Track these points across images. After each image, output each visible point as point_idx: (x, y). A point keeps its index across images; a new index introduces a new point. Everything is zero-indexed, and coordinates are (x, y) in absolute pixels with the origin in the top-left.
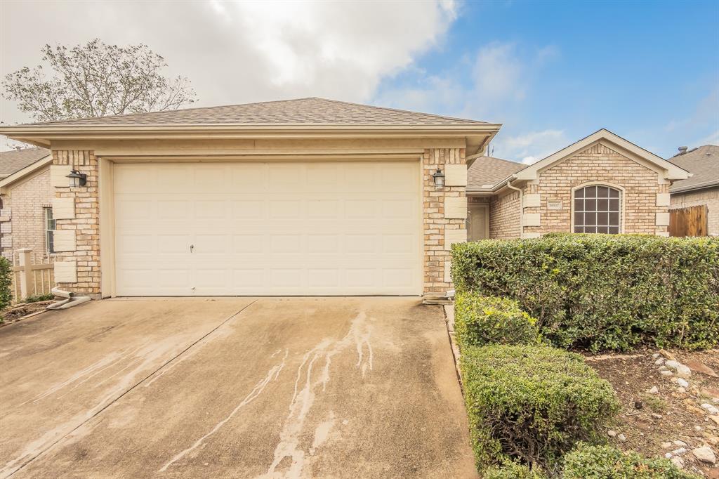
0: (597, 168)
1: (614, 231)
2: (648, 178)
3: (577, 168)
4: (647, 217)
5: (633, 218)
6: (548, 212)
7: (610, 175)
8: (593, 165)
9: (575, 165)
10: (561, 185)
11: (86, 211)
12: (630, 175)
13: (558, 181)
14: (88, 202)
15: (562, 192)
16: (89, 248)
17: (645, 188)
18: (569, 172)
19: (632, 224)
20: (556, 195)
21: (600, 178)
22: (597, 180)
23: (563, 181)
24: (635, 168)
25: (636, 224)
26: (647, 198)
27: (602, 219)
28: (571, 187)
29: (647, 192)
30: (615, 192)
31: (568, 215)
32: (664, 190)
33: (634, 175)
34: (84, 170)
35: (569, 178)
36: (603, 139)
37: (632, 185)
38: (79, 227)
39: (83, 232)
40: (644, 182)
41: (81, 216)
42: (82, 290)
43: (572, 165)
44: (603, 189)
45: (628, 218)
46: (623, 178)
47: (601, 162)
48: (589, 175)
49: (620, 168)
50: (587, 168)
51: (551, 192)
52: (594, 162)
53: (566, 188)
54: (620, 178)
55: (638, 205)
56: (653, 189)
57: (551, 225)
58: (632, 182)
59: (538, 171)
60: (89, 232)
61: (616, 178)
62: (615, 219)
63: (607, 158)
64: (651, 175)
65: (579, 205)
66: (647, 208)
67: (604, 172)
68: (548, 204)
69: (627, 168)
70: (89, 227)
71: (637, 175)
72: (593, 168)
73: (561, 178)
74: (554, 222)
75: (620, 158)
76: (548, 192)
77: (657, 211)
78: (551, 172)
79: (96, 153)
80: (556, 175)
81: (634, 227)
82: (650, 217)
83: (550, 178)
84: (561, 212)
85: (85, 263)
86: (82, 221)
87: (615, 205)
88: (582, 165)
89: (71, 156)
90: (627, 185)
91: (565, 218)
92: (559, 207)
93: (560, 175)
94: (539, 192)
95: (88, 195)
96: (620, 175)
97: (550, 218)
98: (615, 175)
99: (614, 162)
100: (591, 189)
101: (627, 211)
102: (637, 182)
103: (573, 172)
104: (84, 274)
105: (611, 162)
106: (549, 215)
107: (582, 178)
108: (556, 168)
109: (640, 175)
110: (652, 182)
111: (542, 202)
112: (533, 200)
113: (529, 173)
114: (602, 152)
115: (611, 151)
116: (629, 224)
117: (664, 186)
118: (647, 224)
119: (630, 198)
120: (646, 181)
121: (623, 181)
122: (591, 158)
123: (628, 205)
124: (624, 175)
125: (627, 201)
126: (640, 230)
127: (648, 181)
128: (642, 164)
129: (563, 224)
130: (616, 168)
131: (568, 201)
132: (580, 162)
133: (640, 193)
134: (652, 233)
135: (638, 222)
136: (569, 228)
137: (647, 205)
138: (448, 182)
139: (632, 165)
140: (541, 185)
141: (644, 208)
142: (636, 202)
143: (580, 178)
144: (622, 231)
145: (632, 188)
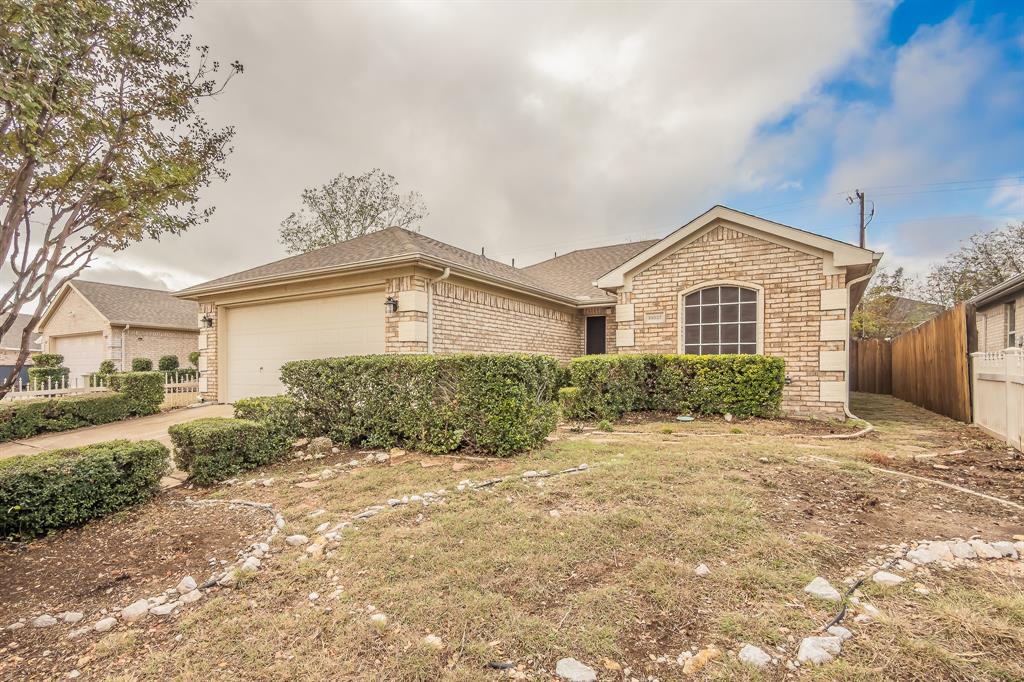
0: (717, 262)
1: (751, 350)
2: (805, 267)
3: (686, 265)
4: (804, 329)
5: (779, 330)
6: (646, 327)
7: (738, 269)
8: (710, 257)
9: (683, 260)
10: (664, 290)
11: (212, 343)
12: (773, 266)
13: (658, 285)
14: (213, 338)
15: (664, 299)
17: (800, 284)
18: (675, 271)
19: (777, 340)
20: (657, 304)
21: (721, 276)
22: (718, 278)
23: (666, 285)
24: (781, 255)
25: (785, 339)
26: (804, 299)
27: (730, 333)
28: (678, 291)
29: (802, 289)
30: (750, 294)
31: (673, 329)
32: (835, 283)
33: (779, 265)
34: (212, 316)
35: (674, 280)
36: (718, 220)
37: (776, 281)
43: (679, 261)
44: (730, 291)
45: (770, 330)
46: (761, 272)
47: (724, 251)
48: (705, 272)
49: (754, 258)
50: (702, 263)
51: (649, 300)
53: (672, 294)
54: (755, 272)
55: (787, 310)
56: (814, 284)
57: (649, 344)
58: (776, 276)
59: (626, 275)
61: (749, 273)
62: (750, 333)
63: (734, 246)
64: (812, 262)
65: (691, 316)
66: (805, 314)
67: (728, 265)
68: (646, 317)
69: (768, 256)
71: (786, 265)
72: (711, 262)
73: (663, 281)
74: (654, 341)
75: (755, 243)
76: (646, 300)
77: (823, 318)
78: (649, 273)
79: (216, 304)
80: (656, 277)
81: (780, 344)
82: (810, 329)
83: (647, 282)
84: (664, 326)
87: (750, 312)
88: (694, 259)
90: (767, 282)
91: (668, 334)
92: (661, 320)
93: (661, 276)
94: (634, 301)
96: (755, 267)
97: (647, 335)
98: (744, 268)
99: (744, 249)
100: (710, 293)
101: (769, 321)
102: (785, 275)
103: (680, 270)
105: (740, 250)
106: (646, 331)
107: (694, 278)
108: (656, 268)
109: (791, 264)
110: (813, 272)
111: (637, 314)
112: (624, 312)
113: (614, 279)
114: (725, 237)
115: (740, 235)
116: (772, 340)
117: (835, 277)
118: (805, 339)
119: (773, 301)
120: (801, 273)
121: (761, 276)
122: (708, 248)
123: (769, 311)
124: (761, 267)
125: (768, 306)
126: (791, 349)
127: (805, 273)
128: (793, 248)
129: (666, 342)
130: (748, 259)
131: (674, 311)
132: (692, 255)
133: (791, 291)
134: (815, 354)
135: (788, 337)
136: (675, 347)
137: (803, 309)
138: (401, 308)
139: (775, 251)
140: (635, 292)
141: (798, 314)
142: (784, 305)
143: (691, 278)
144: (760, 351)
145: (777, 285)
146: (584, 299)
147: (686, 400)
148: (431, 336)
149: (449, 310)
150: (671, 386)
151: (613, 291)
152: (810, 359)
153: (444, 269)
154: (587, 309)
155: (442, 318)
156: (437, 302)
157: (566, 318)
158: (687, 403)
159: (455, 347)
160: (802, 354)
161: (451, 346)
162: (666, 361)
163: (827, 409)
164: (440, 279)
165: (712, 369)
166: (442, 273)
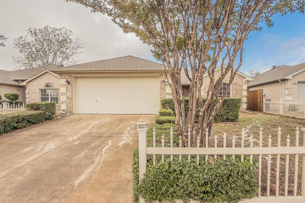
5: (235, 93)
11: (69, 91)
14: (70, 88)
16: (70, 101)
17: (239, 84)
32: (245, 84)
34: (69, 80)
36: (224, 68)
38: (67, 95)
39: (69, 96)
40: (238, 81)
41: (68, 92)
42: (68, 112)
60: (70, 96)
70: (70, 95)
77: (243, 91)
79: (72, 76)
82: (240, 93)
85: (69, 105)
86: (68, 94)
89: (65, 76)
95: (70, 87)
101: (233, 91)
102: (236, 81)
104: (69, 108)
110: (241, 81)
111: (204, 88)
125: (233, 88)
134: (241, 98)
137: (239, 89)
140: (204, 82)
142: (236, 88)
144: (231, 97)
145: (234, 83)
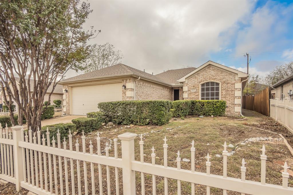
0: (209, 75)
1: (218, 99)
2: (231, 77)
3: (201, 76)
4: (231, 93)
5: (225, 94)
6: (191, 93)
7: (215, 77)
9: (201, 75)
10: (195, 83)
12: (223, 77)
13: (194, 81)
14: (68, 96)
15: (196, 85)
17: (230, 82)
18: (199, 78)
19: (224, 96)
20: (194, 86)
21: (210, 79)
22: (210, 80)
24: (226, 74)
26: (231, 86)
27: (213, 95)
29: (231, 83)
30: (218, 84)
31: (198, 93)
32: (238, 82)
35: (198, 80)
36: (210, 65)
37: (224, 81)
40: (229, 79)
44: (213, 83)
45: (222, 94)
46: (220, 78)
47: (211, 73)
48: (206, 78)
49: (219, 75)
50: (205, 76)
51: (192, 85)
52: (208, 73)
53: (198, 84)
54: (219, 78)
55: (227, 88)
56: (234, 82)
58: (224, 79)
59: (186, 79)
61: (217, 79)
62: (217, 94)
63: (213, 71)
64: (233, 76)
65: (203, 90)
66: (231, 89)
67: (212, 76)
68: (191, 90)
69: (222, 74)
70: (68, 100)
71: (226, 77)
72: (208, 76)
73: (196, 80)
74: (193, 96)
75: (219, 71)
77: (235, 90)
78: (192, 78)
80: (194, 79)
81: (225, 97)
82: (232, 93)
83: (191, 81)
84: (196, 92)
87: (218, 89)
90: (222, 81)
91: (197, 95)
92: (195, 91)
94: (188, 86)
95: (68, 94)
96: (219, 77)
97: (192, 95)
98: (216, 77)
99: (216, 72)
100: (208, 84)
102: (226, 79)
107: (204, 80)
108: (194, 77)
109: (228, 77)
110: (233, 79)
111: (189, 89)
112: (185, 89)
113: (183, 80)
114: (211, 69)
115: (215, 69)
116: (223, 96)
117: (238, 80)
118: (231, 96)
119: (223, 86)
120: (230, 79)
121: (220, 80)
122: (207, 72)
123: (222, 89)
124: (221, 77)
125: (222, 87)
126: (228, 99)
127: (231, 79)
128: (228, 72)
129: (196, 97)
130: (217, 75)
131: (198, 88)
132: (203, 74)
133: (228, 83)
134: (233, 100)
135: (227, 95)
136: (199, 98)
137: (231, 88)
138: (127, 88)
139: (224, 73)
140: (188, 83)
141: (229, 89)
142: (226, 87)
143: (203, 80)
144: (220, 99)
145: (224, 82)
146: (173, 85)
147: (202, 112)
148: (135, 95)
149: (139, 88)
150: (198, 108)
151: (182, 83)
152: (232, 101)
153: (139, 77)
154: (174, 87)
155: (137, 90)
156: (136, 86)
157: (168, 90)
158: (202, 113)
159: (141, 98)
160: (230, 100)
161: (140, 98)
162: (196, 102)
163: (236, 114)
164: (137, 80)
165: (208, 104)
166: (138, 78)
